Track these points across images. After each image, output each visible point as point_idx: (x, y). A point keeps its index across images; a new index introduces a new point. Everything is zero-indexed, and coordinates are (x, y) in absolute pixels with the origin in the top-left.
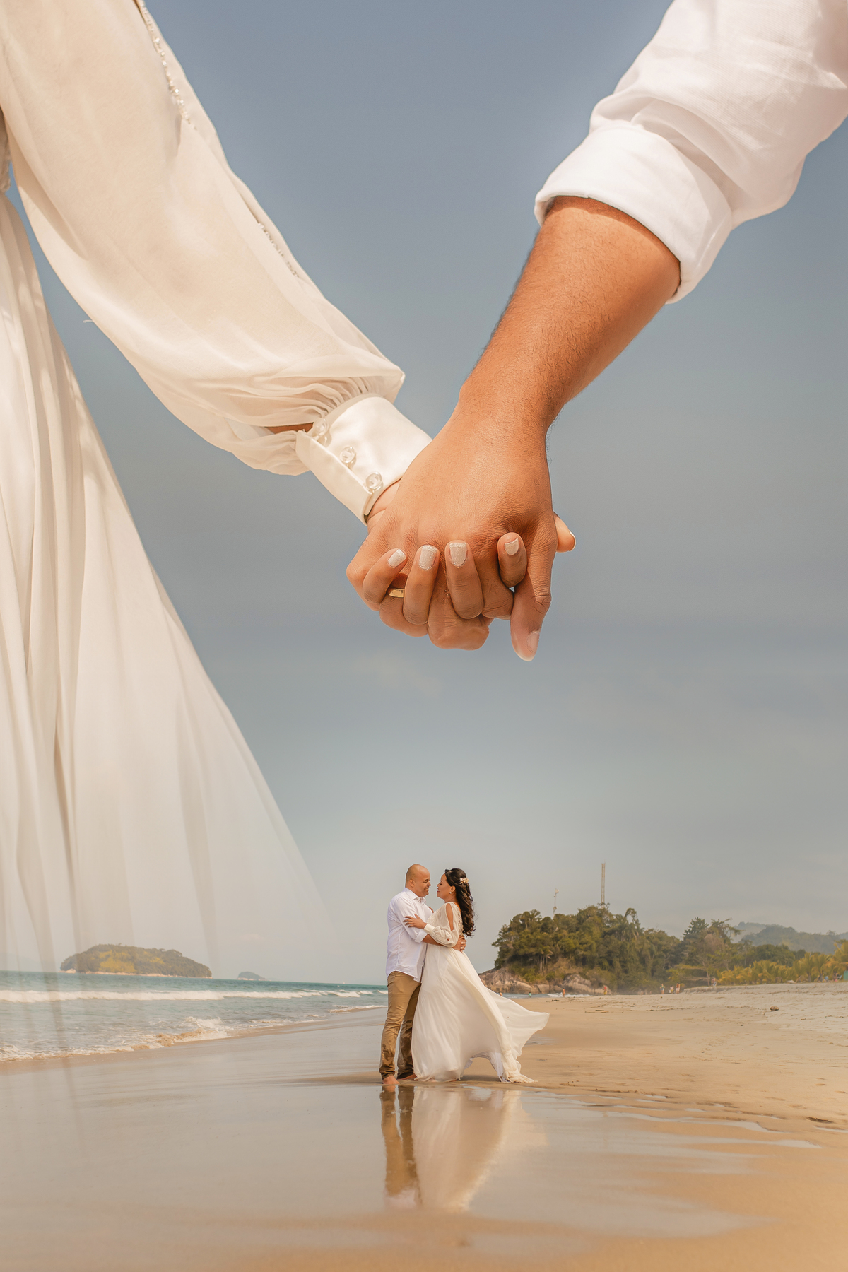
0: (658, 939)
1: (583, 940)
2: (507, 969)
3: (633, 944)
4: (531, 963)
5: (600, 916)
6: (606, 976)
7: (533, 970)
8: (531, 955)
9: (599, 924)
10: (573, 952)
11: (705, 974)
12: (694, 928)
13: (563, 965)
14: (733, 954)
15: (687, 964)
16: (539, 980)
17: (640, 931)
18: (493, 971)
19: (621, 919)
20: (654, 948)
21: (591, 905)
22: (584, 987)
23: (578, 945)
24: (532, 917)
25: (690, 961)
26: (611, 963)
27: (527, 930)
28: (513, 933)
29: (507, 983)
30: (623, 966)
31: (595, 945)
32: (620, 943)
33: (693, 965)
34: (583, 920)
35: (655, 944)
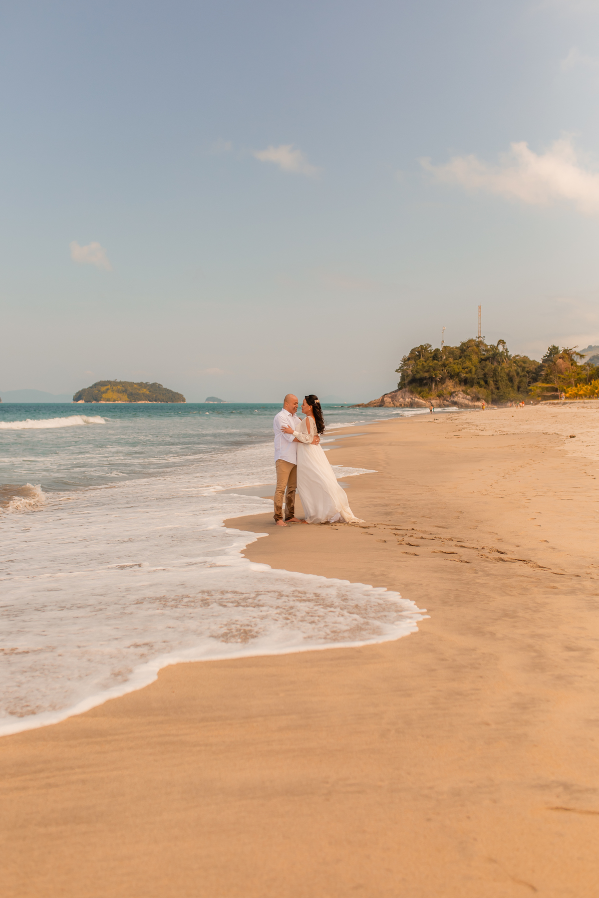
0: (522, 363)
1: (464, 365)
2: (407, 389)
3: (503, 368)
4: (425, 384)
5: (478, 346)
6: (482, 392)
7: (427, 390)
8: (425, 378)
9: (477, 353)
10: (458, 375)
11: (556, 390)
12: (550, 353)
13: (450, 385)
14: (578, 374)
15: (543, 382)
16: (431, 397)
17: (508, 357)
18: (396, 391)
19: (494, 348)
20: (519, 370)
21: (471, 338)
22: (466, 402)
23: (461, 369)
24: (426, 349)
25: (546, 380)
26: (486, 382)
27: (422, 359)
28: (412, 362)
29: (407, 400)
30: (496, 384)
31: (474, 369)
32: (493, 366)
33: (548, 383)
34: (465, 350)
35: (520, 366)
